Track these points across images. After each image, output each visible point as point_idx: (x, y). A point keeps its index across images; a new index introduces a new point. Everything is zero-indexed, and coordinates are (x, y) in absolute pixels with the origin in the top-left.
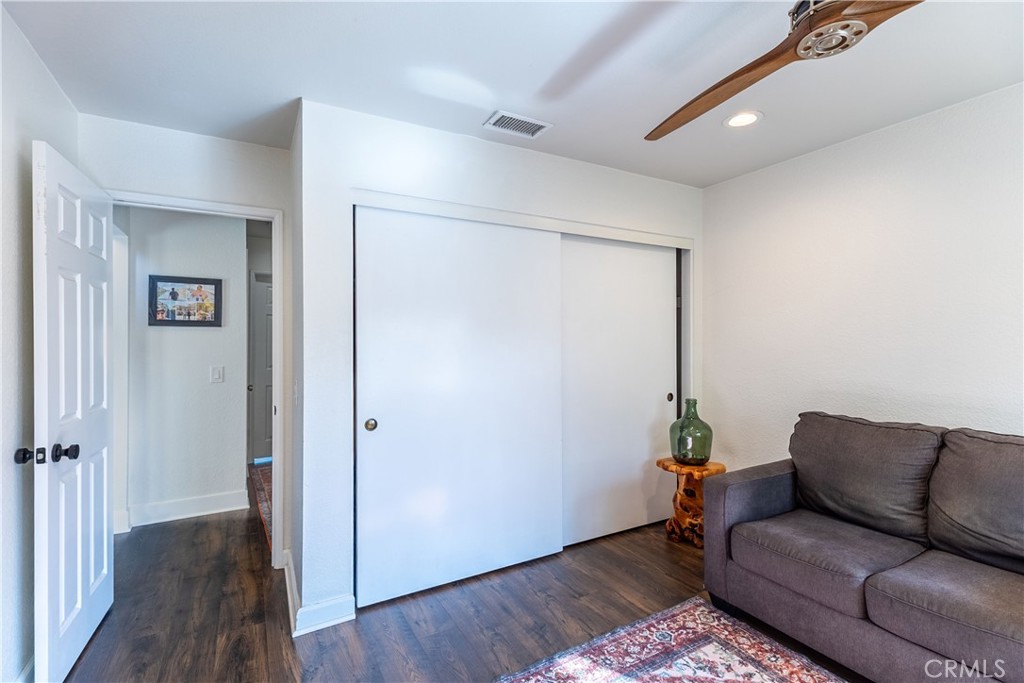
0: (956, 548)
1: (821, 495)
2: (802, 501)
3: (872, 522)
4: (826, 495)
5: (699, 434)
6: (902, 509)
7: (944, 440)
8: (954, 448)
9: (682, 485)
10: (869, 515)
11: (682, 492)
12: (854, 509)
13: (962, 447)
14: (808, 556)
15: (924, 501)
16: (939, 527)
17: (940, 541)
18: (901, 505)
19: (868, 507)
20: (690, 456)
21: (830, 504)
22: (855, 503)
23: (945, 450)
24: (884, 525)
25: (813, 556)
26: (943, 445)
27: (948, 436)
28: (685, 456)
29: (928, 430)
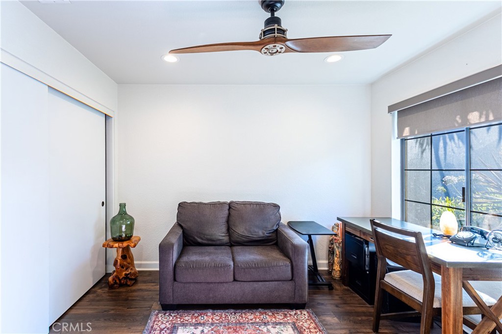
0: (240, 243)
1: (196, 238)
2: (187, 243)
3: (214, 243)
4: (198, 237)
5: (129, 222)
6: (223, 235)
7: (231, 206)
8: (234, 208)
9: (120, 254)
10: (214, 241)
11: (120, 258)
12: (208, 240)
13: (236, 207)
14: (213, 264)
15: (229, 229)
16: (235, 238)
17: (234, 243)
18: (223, 233)
19: (213, 237)
20: (124, 235)
21: (199, 240)
22: (209, 237)
23: (231, 209)
24: (218, 242)
25: (215, 264)
26: (230, 208)
27: (231, 205)
28: (121, 236)
29: (225, 203)
